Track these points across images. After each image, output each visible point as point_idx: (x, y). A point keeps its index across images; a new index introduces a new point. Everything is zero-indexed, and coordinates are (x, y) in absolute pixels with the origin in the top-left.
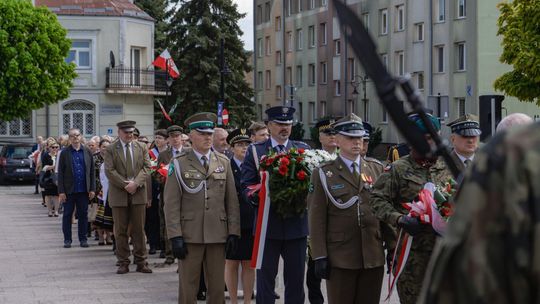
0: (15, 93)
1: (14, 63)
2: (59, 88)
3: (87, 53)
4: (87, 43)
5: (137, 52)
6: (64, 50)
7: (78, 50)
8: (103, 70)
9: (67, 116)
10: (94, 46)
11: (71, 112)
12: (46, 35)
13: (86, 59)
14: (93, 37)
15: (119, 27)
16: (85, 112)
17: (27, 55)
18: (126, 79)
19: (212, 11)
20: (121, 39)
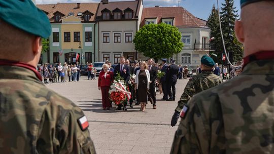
0: (164, 51)
1: (164, 42)
2: (178, 49)
3: (189, 39)
4: (189, 36)
5: (204, 38)
6: (179, 39)
7: (186, 38)
8: (193, 44)
9: (183, 58)
10: (191, 37)
11: (184, 56)
12: (173, 34)
13: (188, 41)
14: (191, 34)
15: (199, 31)
16: (188, 56)
17: (168, 40)
18: (201, 47)
19: (230, 25)
20: (199, 35)
